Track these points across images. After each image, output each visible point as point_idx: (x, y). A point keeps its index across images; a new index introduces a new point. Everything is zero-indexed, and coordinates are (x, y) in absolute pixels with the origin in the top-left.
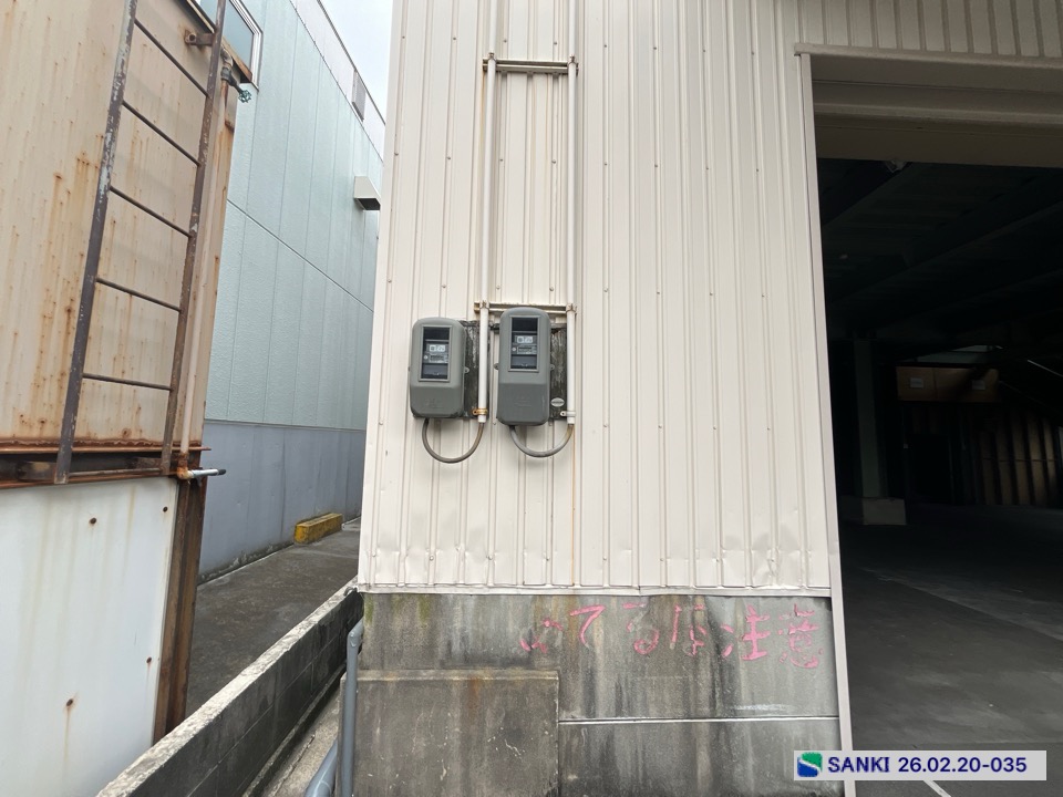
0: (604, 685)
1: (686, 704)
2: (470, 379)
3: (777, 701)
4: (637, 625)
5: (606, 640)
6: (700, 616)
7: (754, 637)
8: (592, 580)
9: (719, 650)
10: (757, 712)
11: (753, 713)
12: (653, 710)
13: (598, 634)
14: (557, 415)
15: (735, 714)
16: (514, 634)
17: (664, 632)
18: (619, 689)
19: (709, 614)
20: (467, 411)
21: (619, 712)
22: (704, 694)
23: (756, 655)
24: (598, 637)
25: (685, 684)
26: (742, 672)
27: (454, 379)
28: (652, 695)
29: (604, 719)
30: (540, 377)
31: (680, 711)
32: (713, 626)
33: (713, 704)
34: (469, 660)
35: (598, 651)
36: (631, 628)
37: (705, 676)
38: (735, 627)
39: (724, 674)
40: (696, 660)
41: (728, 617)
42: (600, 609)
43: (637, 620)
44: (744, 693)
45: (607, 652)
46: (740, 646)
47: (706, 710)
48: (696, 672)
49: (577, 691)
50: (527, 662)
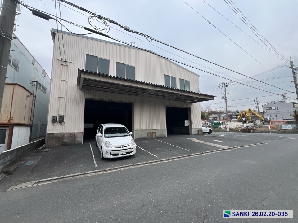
0: (66, 139)
2: (57, 120)
3: (78, 139)
5: (66, 136)
7: (77, 135)
8: (65, 132)
12: (70, 140)
14: (63, 122)
15: (75, 139)
16: (60, 136)
17: (71, 135)
20: (56, 121)
26: (76, 137)
27: (55, 120)
30: (62, 119)
32: (74, 134)
34: (56, 137)
37: (74, 137)
41: (75, 134)
42: (66, 134)
43: (69, 134)
47: (73, 139)
49: (64, 139)
50: (60, 137)
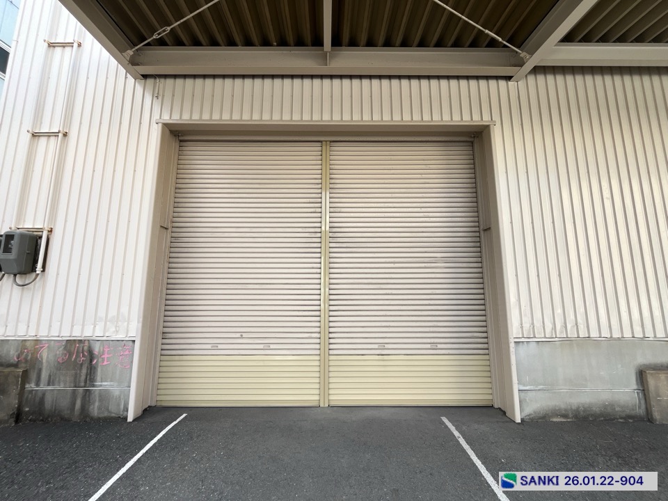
0: (44, 375)
1: (75, 382)
3: (111, 381)
4: (60, 351)
5: (48, 357)
6: (86, 348)
7: (106, 356)
8: (43, 334)
9: (91, 361)
10: (103, 384)
11: (101, 385)
12: (62, 385)
13: (45, 355)
15: (94, 386)
16: (13, 355)
17: (71, 354)
18: (50, 376)
19: (89, 347)
21: (49, 385)
22: (83, 378)
23: (105, 363)
24: (45, 356)
25: (76, 374)
26: (99, 370)
28: (62, 378)
29: (43, 387)
31: (72, 385)
32: (91, 352)
33: (86, 382)
35: (44, 361)
36: (58, 353)
37: (84, 371)
38: (99, 352)
39: (92, 370)
40: (82, 365)
41: (97, 349)
42: (47, 345)
43: (61, 349)
44: (99, 378)
45: (47, 361)
46: (100, 360)
47: (83, 384)
48: (81, 369)
50: (16, 365)
